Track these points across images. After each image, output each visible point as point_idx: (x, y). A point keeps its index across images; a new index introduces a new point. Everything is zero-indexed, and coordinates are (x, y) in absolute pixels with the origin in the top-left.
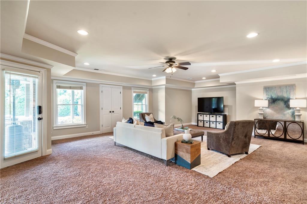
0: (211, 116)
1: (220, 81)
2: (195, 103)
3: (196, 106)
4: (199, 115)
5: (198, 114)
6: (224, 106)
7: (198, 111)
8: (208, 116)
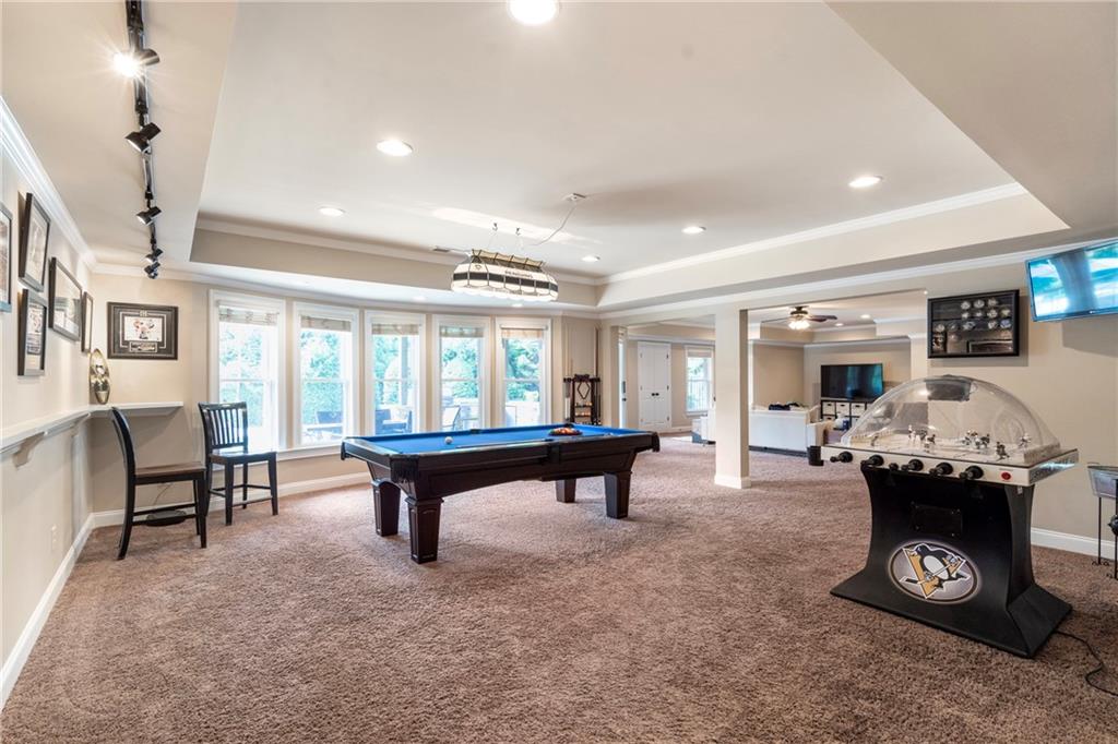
0: (853, 405)
1: (878, 330)
2: (815, 377)
3: (815, 385)
4: (825, 404)
5: (822, 402)
6: (884, 384)
7: (823, 395)
8: (847, 405)
